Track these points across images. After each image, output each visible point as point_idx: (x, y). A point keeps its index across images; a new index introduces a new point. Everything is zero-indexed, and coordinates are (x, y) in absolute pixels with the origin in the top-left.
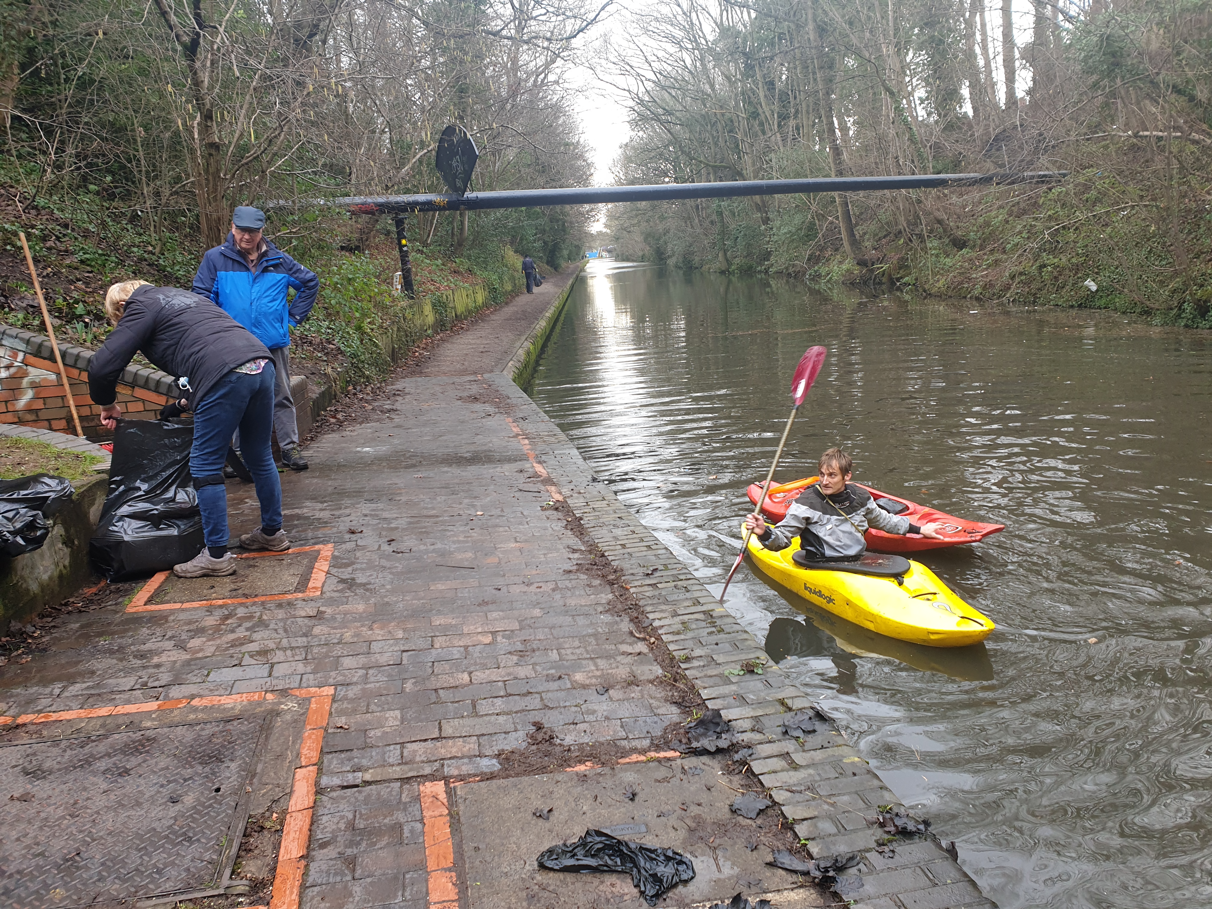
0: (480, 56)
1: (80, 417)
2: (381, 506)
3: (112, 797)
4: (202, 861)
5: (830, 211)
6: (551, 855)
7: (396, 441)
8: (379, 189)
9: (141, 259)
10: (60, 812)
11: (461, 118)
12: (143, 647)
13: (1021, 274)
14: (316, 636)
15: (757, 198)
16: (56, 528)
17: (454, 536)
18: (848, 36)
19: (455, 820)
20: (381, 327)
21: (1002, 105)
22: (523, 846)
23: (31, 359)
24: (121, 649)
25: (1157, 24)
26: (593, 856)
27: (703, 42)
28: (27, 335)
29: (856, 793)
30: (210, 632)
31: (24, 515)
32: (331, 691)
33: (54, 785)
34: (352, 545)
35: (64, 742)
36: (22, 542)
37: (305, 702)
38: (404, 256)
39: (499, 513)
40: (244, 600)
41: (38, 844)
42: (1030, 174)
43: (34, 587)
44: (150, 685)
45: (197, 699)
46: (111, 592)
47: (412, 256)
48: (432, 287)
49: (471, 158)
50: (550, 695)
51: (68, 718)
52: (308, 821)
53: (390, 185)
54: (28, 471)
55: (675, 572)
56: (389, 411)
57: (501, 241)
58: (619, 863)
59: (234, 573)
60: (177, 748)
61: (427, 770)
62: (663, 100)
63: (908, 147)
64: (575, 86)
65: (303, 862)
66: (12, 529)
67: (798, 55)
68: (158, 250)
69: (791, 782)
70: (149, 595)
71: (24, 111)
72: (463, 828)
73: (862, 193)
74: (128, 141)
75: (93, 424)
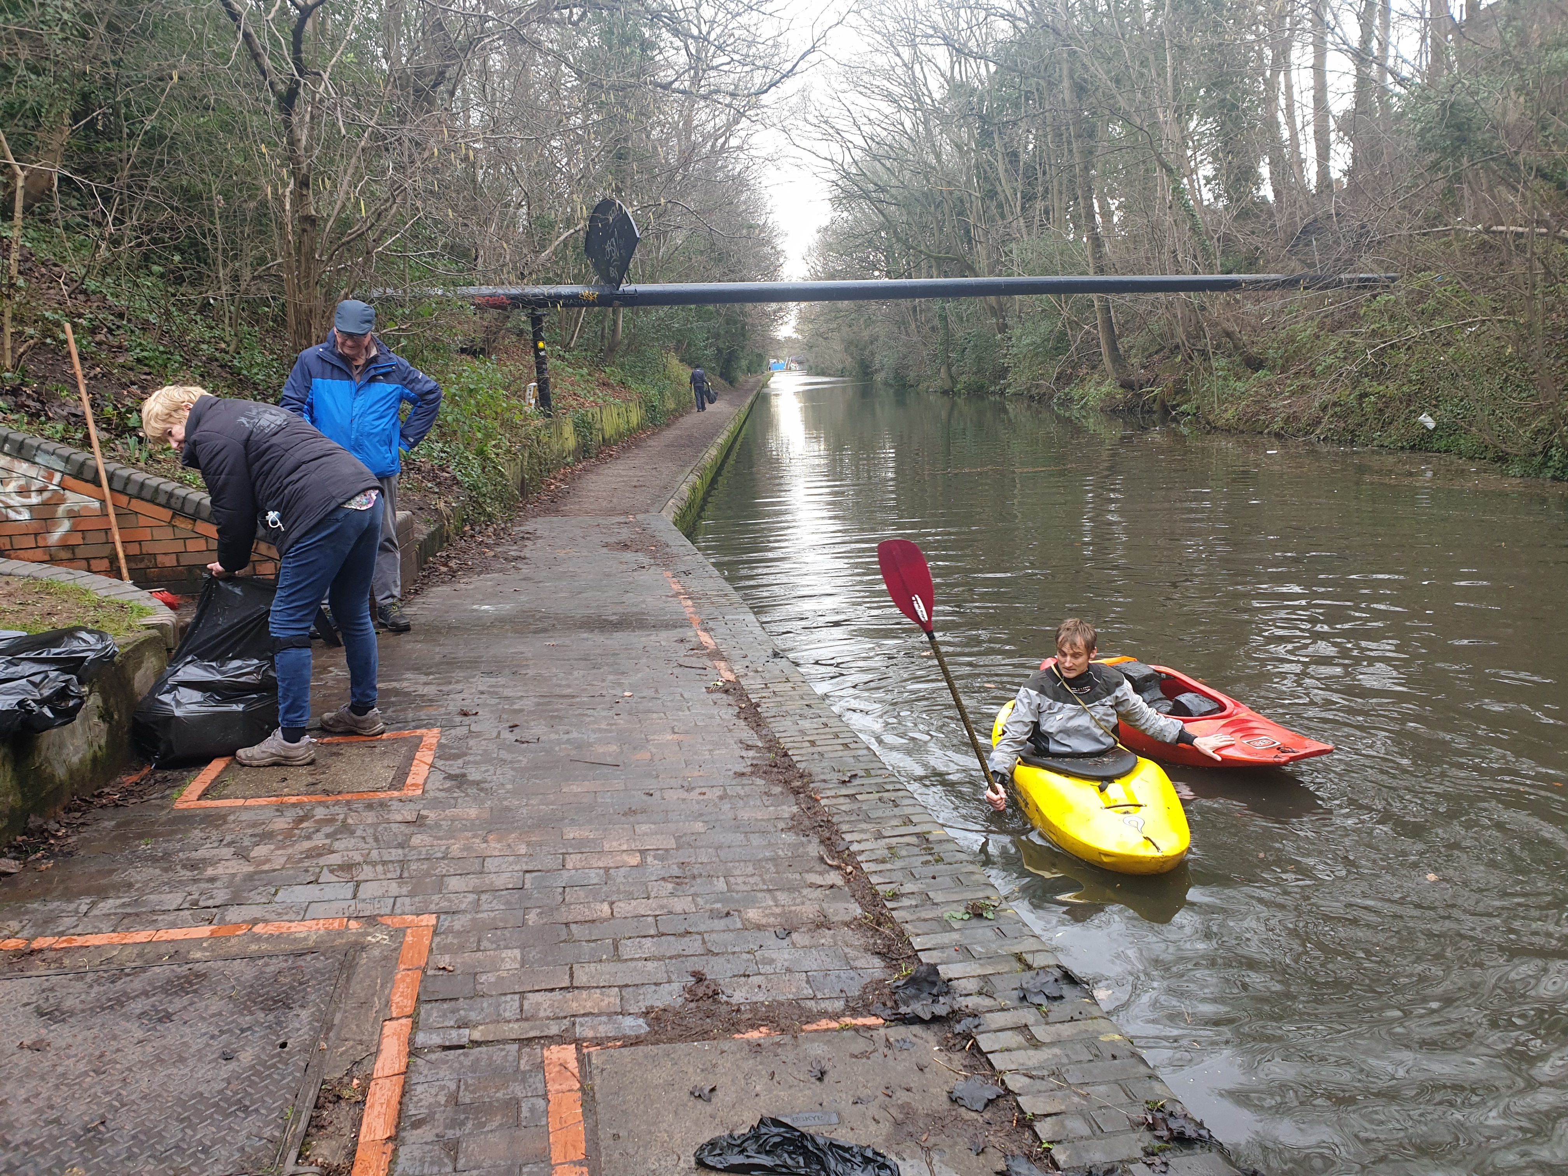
0: (644, 113)
1: (127, 556)
2: (501, 680)
3: (149, 1049)
4: (261, 1139)
5: (1087, 318)
6: (714, 1149)
7: (523, 598)
8: (512, 278)
9: (212, 359)
10: (82, 1067)
11: (618, 190)
12: (194, 855)
13: (1335, 404)
14: (415, 848)
15: (992, 299)
16: (92, 698)
17: (594, 722)
18: (1114, 97)
19: (588, 1097)
20: (509, 451)
21: (1312, 186)
22: (677, 1136)
23: (70, 481)
24: (167, 856)
25: (1516, 90)
26: (768, 1153)
27: (928, 101)
28: (67, 451)
29: (1116, 1082)
30: (280, 838)
31: (55, 680)
32: (431, 920)
33: (76, 1031)
34: (463, 731)
35: (90, 974)
36: (50, 715)
37: (398, 933)
38: (540, 363)
39: (653, 695)
40: (323, 798)
41: (52, 1107)
42: (1348, 276)
43: (61, 773)
44: (201, 904)
45: (261, 925)
46: (156, 782)
47: (551, 363)
48: (575, 403)
49: (630, 242)
50: (714, 936)
51: (97, 943)
52: (398, 1091)
53: (526, 272)
54: (60, 622)
55: (879, 780)
56: (516, 559)
57: (663, 347)
58: (802, 1164)
59: (312, 763)
60: (233, 987)
61: (554, 1029)
62: (875, 173)
63: (1190, 238)
64: (763, 154)
65: (391, 1146)
66: (38, 697)
67: (1049, 120)
68: (231, 348)
69: (1030, 1064)
70: (204, 787)
71: (76, 171)
72: (599, 1108)
73: (1128, 296)
74: (202, 212)
75: (142, 566)
